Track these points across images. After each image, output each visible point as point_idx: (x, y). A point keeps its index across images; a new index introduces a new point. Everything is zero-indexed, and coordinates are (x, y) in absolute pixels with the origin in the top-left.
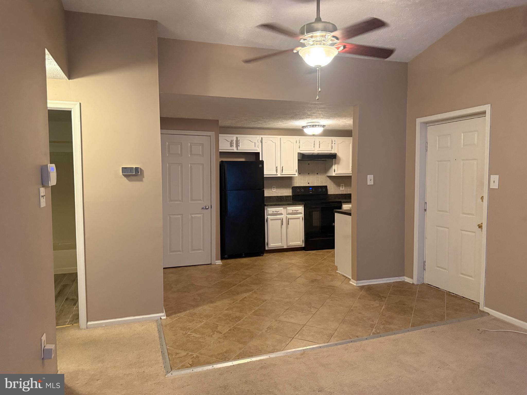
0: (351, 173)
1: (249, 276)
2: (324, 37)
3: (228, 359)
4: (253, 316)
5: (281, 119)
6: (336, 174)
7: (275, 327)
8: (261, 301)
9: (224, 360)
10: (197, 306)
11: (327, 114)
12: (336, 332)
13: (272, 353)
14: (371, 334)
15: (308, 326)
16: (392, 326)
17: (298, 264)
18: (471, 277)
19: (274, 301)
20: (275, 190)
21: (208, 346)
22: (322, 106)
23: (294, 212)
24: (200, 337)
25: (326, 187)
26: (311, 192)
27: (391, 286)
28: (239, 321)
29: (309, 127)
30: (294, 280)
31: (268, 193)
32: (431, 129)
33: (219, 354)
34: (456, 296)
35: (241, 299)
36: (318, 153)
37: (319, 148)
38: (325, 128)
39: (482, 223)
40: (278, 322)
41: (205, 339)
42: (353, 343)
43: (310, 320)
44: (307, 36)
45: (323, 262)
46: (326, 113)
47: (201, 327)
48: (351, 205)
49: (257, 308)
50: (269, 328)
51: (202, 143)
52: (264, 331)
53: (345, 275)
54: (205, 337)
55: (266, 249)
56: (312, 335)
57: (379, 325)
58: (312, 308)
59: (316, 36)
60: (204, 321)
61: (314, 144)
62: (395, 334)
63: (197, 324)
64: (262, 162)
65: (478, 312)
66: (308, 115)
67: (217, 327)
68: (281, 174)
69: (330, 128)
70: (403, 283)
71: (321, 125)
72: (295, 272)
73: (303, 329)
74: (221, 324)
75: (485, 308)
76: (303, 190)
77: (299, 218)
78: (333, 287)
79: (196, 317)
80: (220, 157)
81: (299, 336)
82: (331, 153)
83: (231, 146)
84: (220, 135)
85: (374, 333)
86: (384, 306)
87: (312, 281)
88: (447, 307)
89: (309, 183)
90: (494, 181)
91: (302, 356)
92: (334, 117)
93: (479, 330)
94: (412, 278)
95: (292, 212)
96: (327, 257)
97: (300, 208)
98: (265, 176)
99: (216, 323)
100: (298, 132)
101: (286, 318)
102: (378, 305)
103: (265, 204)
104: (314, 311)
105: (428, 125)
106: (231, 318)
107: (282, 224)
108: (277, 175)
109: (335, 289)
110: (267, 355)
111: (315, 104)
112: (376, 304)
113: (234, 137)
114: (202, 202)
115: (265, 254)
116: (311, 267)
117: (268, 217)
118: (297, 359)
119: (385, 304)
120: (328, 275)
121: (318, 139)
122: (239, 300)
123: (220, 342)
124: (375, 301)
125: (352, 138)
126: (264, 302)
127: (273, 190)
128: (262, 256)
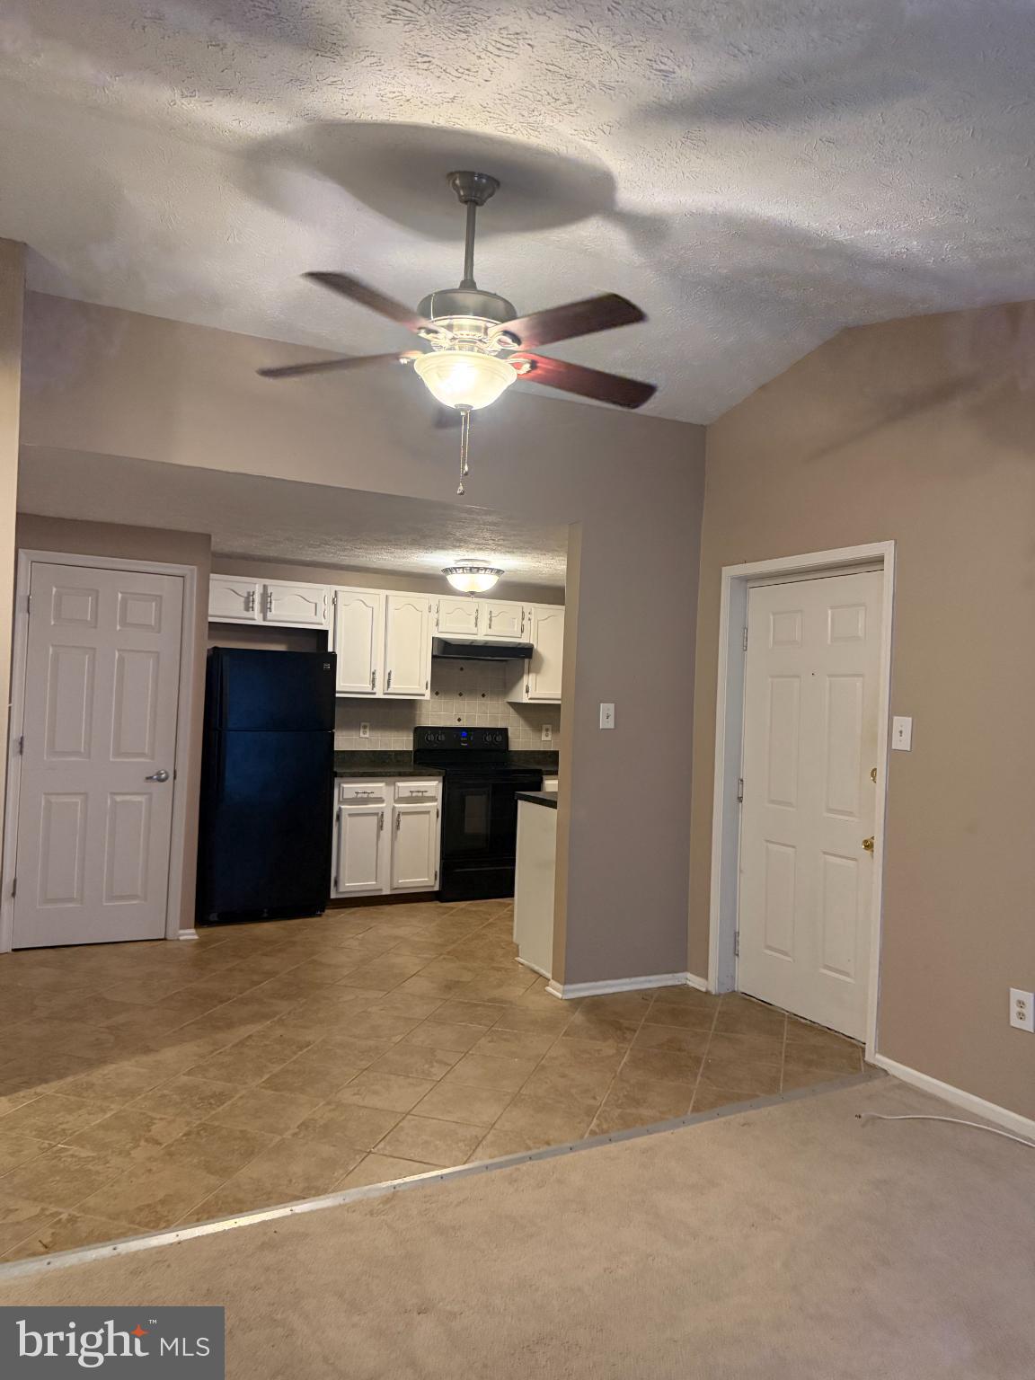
0: (560, 697)
1: (270, 974)
2: (483, 330)
3: (164, 1225)
4: (263, 1090)
5: (387, 543)
6: (530, 699)
7: (322, 1122)
8: (294, 1047)
9: (153, 1228)
10: (103, 1061)
11: (504, 540)
12: (493, 1131)
13: (302, 1201)
14: (586, 1135)
15: (416, 1118)
16: (645, 1112)
17: (417, 939)
18: (847, 974)
19: (330, 1047)
20: (367, 735)
21: (112, 1186)
22: (490, 518)
23: (414, 794)
24: (93, 1157)
25: (505, 730)
26: (464, 742)
27: (652, 997)
28: (219, 1106)
29: (461, 571)
30: (399, 985)
31: (345, 741)
32: (756, 594)
33: (140, 1209)
34: (812, 1027)
35: (237, 1041)
36: (487, 642)
37: (490, 627)
38: (503, 577)
39: (873, 838)
40: (333, 1107)
41: (108, 1162)
42: (534, 1162)
43: (426, 1098)
44: (439, 323)
45: (484, 932)
46: (502, 537)
47: (103, 1126)
48: (556, 782)
49: (277, 1068)
50: (304, 1125)
51: (158, 593)
52: (287, 1135)
53: (536, 968)
54: (109, 1158)
55: (333, 896)
56: (426, 1142)
57: (608, 1109)
58: (435, 1064)
59: (461, 328)
60: (112, 1106)
61: (476, 619)
62: (649, 1132)
63: (91, 1116)
64: (333, 657)
65: (860, 1069)
66: (455, 539)
67: (148, 1127)
68: (386, 691)
69: (515, 579)
70: (684, 990)
71: (492, 570)
72: (407, 961)
73: (401, 1124)
74: (163, 1116)
75: (878, 1056)
76: (443, 736)
77: (428, 812)
78: (503, 1002)
79: (92, 1095)
80: (210, 637)
81: (388, 1148)
82: (520, 644)
83: (247, 609)
84: (212, 575)
85: (593, 1133)
86: (628, 1052)
87: (446, 986)
88: (786, 1056)
89: (459, 720)
90: (901, 732)
91: (388, 1206)
92: (523, 550)
93: (860, 1117)
94: (706, 977)
95: (410, 794)
96: (496, 919)
97: (432, 787)
98: (337, 695)
99: (150, 1114)
100: (433, 583)
101: (357, 1096)
102: (612, 1051)
103: (335, 770)
104: (438, 1071)
105: (749, 585)
106: (196, 1098)
107: (382, 826)
108: (374, 694)
109: (503, 1008)
110: (284, 1207)
111: (470, 511)
112: (608, 1048)
113: (257, 585)
114: (148, 761)
115: (328, 912)
116: (451, 948)
117: (342, 807)
118: (371, 1213)
119: (631, 1049)
120: (493, 968)
121: (487, 605)
122: (230, 1045)
123: (150, 1171)
124: (605, 1039)
125: (564, 607)
126: (301, 1048)
127: (362, 735)
128: (320, 915)
